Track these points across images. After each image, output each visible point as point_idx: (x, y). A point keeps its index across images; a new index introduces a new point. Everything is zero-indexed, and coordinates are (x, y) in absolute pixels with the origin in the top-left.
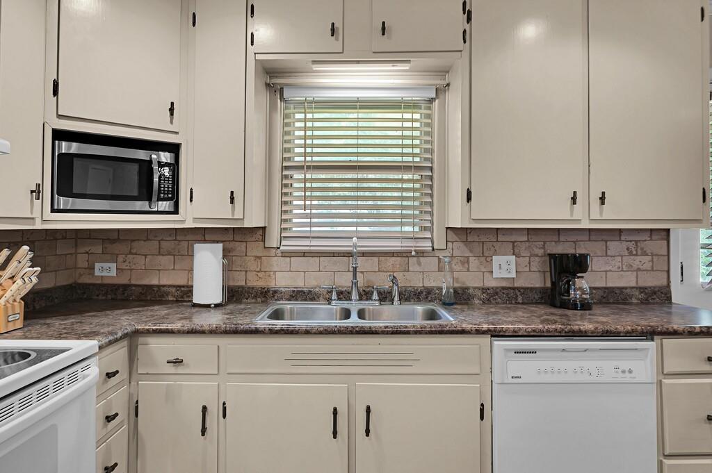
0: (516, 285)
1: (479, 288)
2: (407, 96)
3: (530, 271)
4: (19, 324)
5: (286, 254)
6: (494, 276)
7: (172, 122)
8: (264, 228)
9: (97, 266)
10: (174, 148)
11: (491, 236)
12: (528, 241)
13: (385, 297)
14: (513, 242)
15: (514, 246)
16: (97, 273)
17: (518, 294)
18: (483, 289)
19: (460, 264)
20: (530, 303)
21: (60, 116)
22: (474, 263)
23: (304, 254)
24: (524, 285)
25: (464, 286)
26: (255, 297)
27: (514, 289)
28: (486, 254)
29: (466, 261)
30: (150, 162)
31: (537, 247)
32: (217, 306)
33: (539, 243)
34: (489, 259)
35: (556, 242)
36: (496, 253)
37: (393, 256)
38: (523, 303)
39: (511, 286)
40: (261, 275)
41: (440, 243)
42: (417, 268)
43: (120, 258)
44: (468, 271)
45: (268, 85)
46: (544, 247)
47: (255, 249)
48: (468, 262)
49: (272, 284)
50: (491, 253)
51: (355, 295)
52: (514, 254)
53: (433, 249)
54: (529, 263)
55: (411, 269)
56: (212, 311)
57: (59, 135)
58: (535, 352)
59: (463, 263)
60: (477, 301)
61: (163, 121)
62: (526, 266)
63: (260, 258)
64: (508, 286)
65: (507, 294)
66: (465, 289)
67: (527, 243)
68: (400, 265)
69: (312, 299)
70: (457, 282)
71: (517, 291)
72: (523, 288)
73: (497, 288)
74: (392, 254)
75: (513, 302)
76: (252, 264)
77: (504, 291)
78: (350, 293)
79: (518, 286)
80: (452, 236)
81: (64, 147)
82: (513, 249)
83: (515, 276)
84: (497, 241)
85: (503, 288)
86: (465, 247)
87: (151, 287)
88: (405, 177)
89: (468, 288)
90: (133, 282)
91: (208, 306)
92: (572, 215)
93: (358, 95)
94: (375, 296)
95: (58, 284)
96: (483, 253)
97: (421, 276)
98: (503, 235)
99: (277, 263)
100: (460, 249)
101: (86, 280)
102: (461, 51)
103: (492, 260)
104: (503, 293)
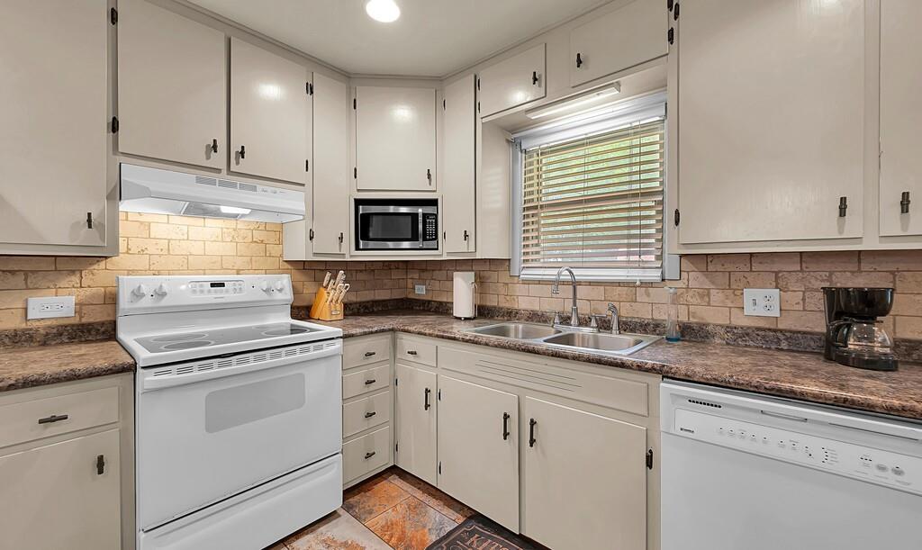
0: (780, 326)
1: (722, 326)
2: (634, 120)
3: (804, 310)
4: (341, 317)
5: (527, 282)
6: (746, 314)
7: (430, 184)
8: (509, 260)
9: (416, 286)
10: (434, 203)
11: (742, 266)
12: (802, 270)
13: (604, 325)
14: (777, 273)
15: (777, 278)
16: (417, 292)
17: (782, 337)
18: (728, 327)
19: (697, 297)
20: (801, 352)
21: (358, 190)
22: (716, 296)
23: (539, 282)
24: (793, 328)
25: (704, 322)
26: (503, 316)
27: (775, 331)
28: (734, 287)
29: (705, 294)
30: (417, 214)
31: (817, 279)
32: (466, 319)
33: (821, 273)
34: (738, 293)
35: (852, 272)
36: (748, 285)
37: (620, 286)
38: (787, 350)
39: (772, 327)
40: (508, 298)
41: (672, 272)
42: (646, 299)
43: (427, 282)
44: (709, 305)
45: (508, 141)
46: (829, 279)
47: (504, 277)
48: (709, 295)
49: (516, 307)
50: (741, 285)
51: (574, 320)
52: (777, 287)
53: (663, 280)
54: (804, 299)
55: (638, 299)
56: (463, 323)
57: (358, 202)
58: (720, 407)
59: (702, 296)
60: (718, 341)
61: (424, 185)
62: (798, 303)
63: (507, 284)
64: (767, 326)
65: (764, 337)
66: (702, 326)
67: (801, 274)
68: (626, 294)
69: (545, 321)
70: (693, 317)
71: (779, 334)
72: (790, 331)
73: (749, 328)
74: (619, 284)
75: (773, 347)
76: (502, 290)
77: (760, 333)
78: (569, 318)
79: (784, 328)
80: (686, 264)
81: (361, 209)
82: (776, 281)
83: (778, 315)
84: (751, 271)
85: (759, 329)
86: (704, 278)
87: (441, 303)
88: (633, 205)
89: (708, 325)
90: (434, 299)
91: (460, 318)
92: (841, 232)
93: (587, 131)
94: (593, 323)
95: (393, 298)
96: (729, 285)
97: (650, 308)
98: (761, 263)
99: (519, 289)
100: (696, 279)
101: (411, 296)
102: (667, 54)
103: (742, 294)
104: (758, 335)
